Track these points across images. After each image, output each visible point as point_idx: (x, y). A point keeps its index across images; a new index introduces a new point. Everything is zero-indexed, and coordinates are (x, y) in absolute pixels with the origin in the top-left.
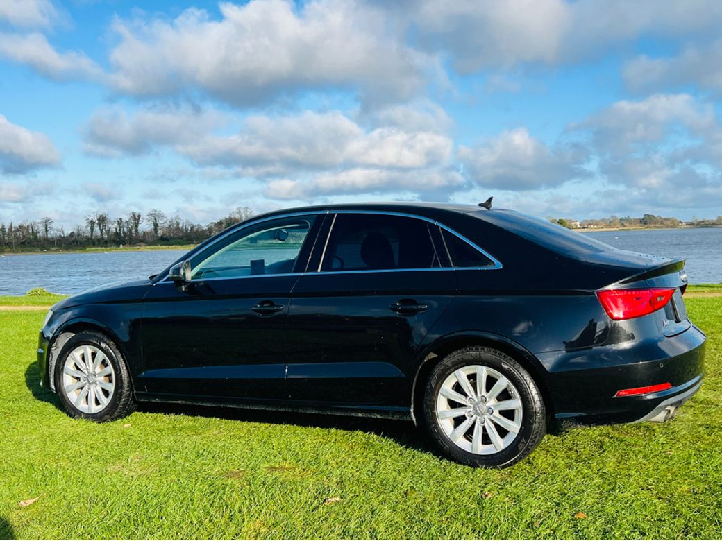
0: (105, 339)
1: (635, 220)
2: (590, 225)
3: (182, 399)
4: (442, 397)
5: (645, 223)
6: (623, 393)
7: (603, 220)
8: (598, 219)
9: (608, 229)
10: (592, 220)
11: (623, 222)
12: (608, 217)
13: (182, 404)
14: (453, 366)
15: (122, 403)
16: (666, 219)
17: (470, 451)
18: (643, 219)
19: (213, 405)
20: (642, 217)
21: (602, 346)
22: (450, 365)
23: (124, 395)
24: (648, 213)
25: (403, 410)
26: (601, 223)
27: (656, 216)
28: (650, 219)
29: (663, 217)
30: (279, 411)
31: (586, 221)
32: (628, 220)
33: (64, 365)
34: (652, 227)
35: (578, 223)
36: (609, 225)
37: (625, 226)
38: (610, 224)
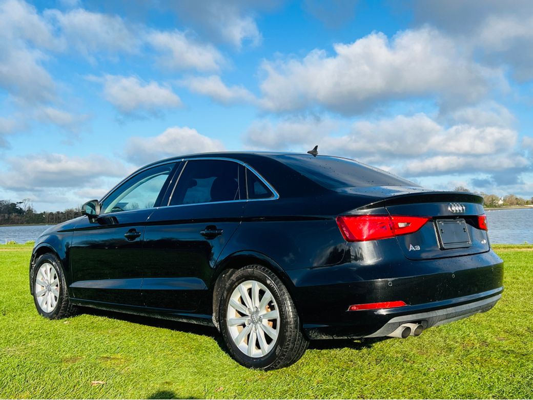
0: (55, 259)
3: (91, 304)
4: (231, 307)
6: (354, 308)
14: (237, 281)
17: (247, 354)
21: (338, 264)
22: (235, 280)
25: (208, 318)
33: (36, 277)
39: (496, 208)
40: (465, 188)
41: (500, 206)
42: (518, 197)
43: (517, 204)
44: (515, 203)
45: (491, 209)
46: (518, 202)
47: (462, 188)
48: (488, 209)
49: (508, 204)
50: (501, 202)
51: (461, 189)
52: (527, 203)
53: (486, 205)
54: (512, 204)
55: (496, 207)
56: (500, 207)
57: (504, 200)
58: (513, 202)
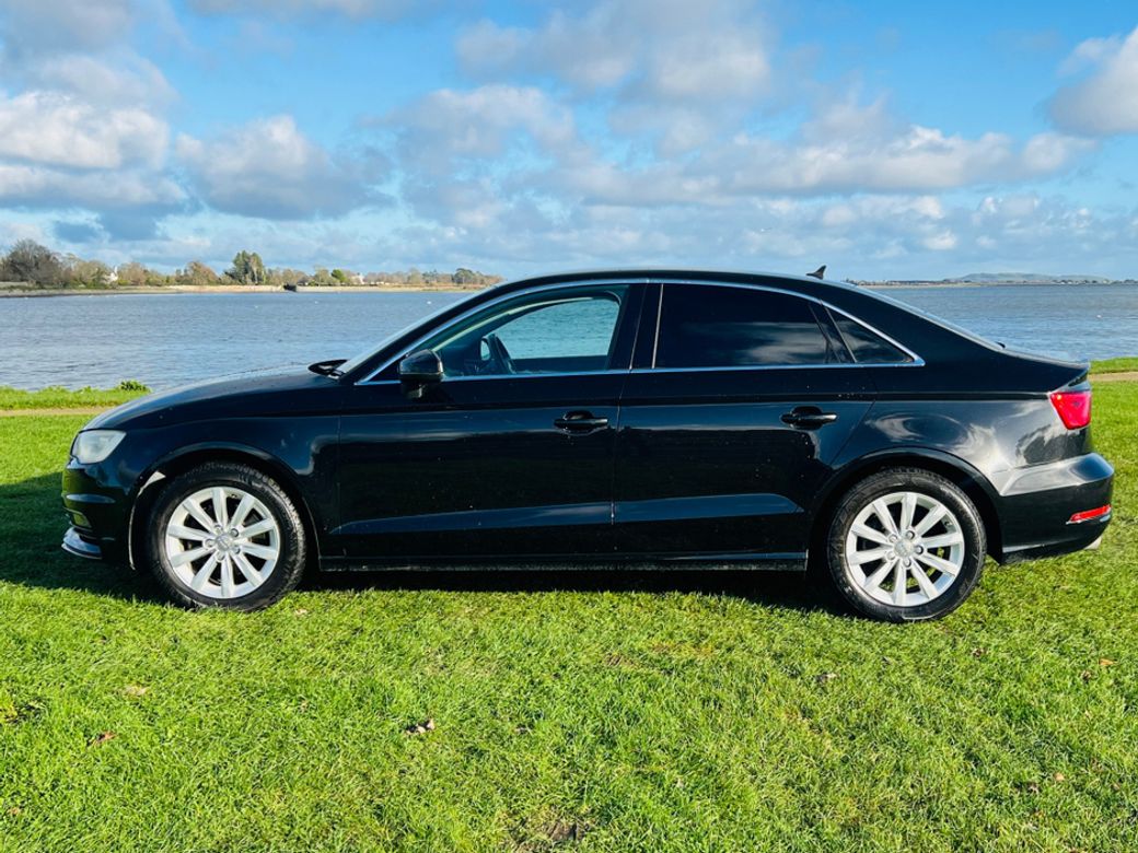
0: (259, 476)
1: (444, 277)
2: (379, 280)
3: (412, 563)
5: (459, 282)
7: (398, 274)
8: (391, 273)
9: (407, 289)
10: (381, 274)
11: (427, 278)
12: (405, 269)
13: (412, 572)
15: (293, 577)
16: (487, 277)
18: (456, 275)
19: (473, 569)
20: (454, 273)
23: (298, 565)
24: (462, 267)
26: (395, 278)
27: (474, 272)
28: (466, 276)
29: (484, 274)
30: (593, 571)
31: (374, 275)
32: (434, 276)
33: (167, 522)
34: (470, 289)
35: (361, 278)
36: (408, 283)
37: (432, 285)
38: (409, 281)
39: (106, 291)
40: (40, 243)
41: (113, 286)
42: (149, 267)
43: (148, 283)
44: (144, 281)
45: (95, 291)
46: (151, 281)
47: (32, 244)
48: (89, 291)
49: (129, 282)
50: (114, 278)
51: (31, 246)
52: (168, 281)
53: (84, 283)
54: (136, 283)
55: (105, 287)
56: (114, 288)
57: (119, 273)
58: (137, 278)
